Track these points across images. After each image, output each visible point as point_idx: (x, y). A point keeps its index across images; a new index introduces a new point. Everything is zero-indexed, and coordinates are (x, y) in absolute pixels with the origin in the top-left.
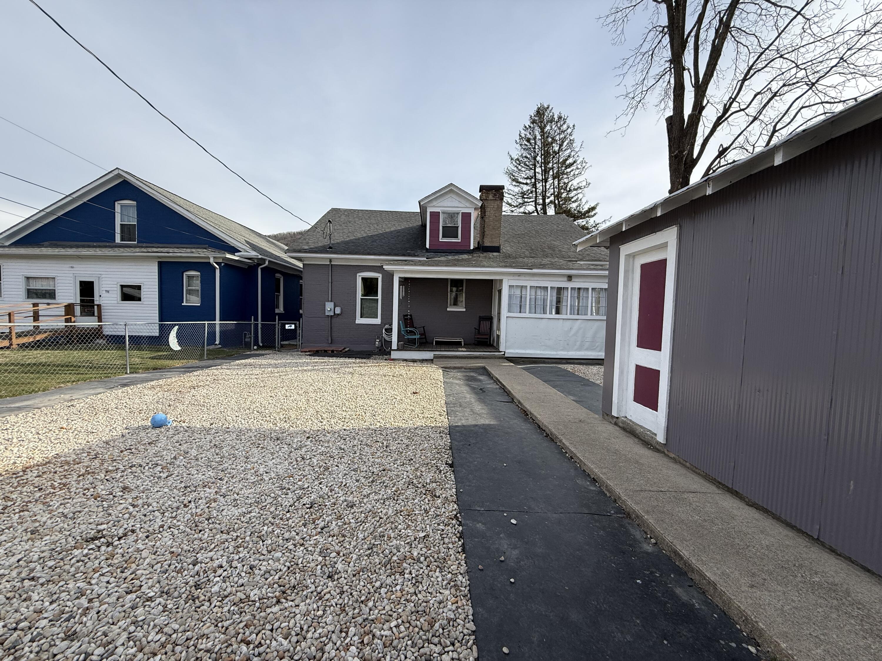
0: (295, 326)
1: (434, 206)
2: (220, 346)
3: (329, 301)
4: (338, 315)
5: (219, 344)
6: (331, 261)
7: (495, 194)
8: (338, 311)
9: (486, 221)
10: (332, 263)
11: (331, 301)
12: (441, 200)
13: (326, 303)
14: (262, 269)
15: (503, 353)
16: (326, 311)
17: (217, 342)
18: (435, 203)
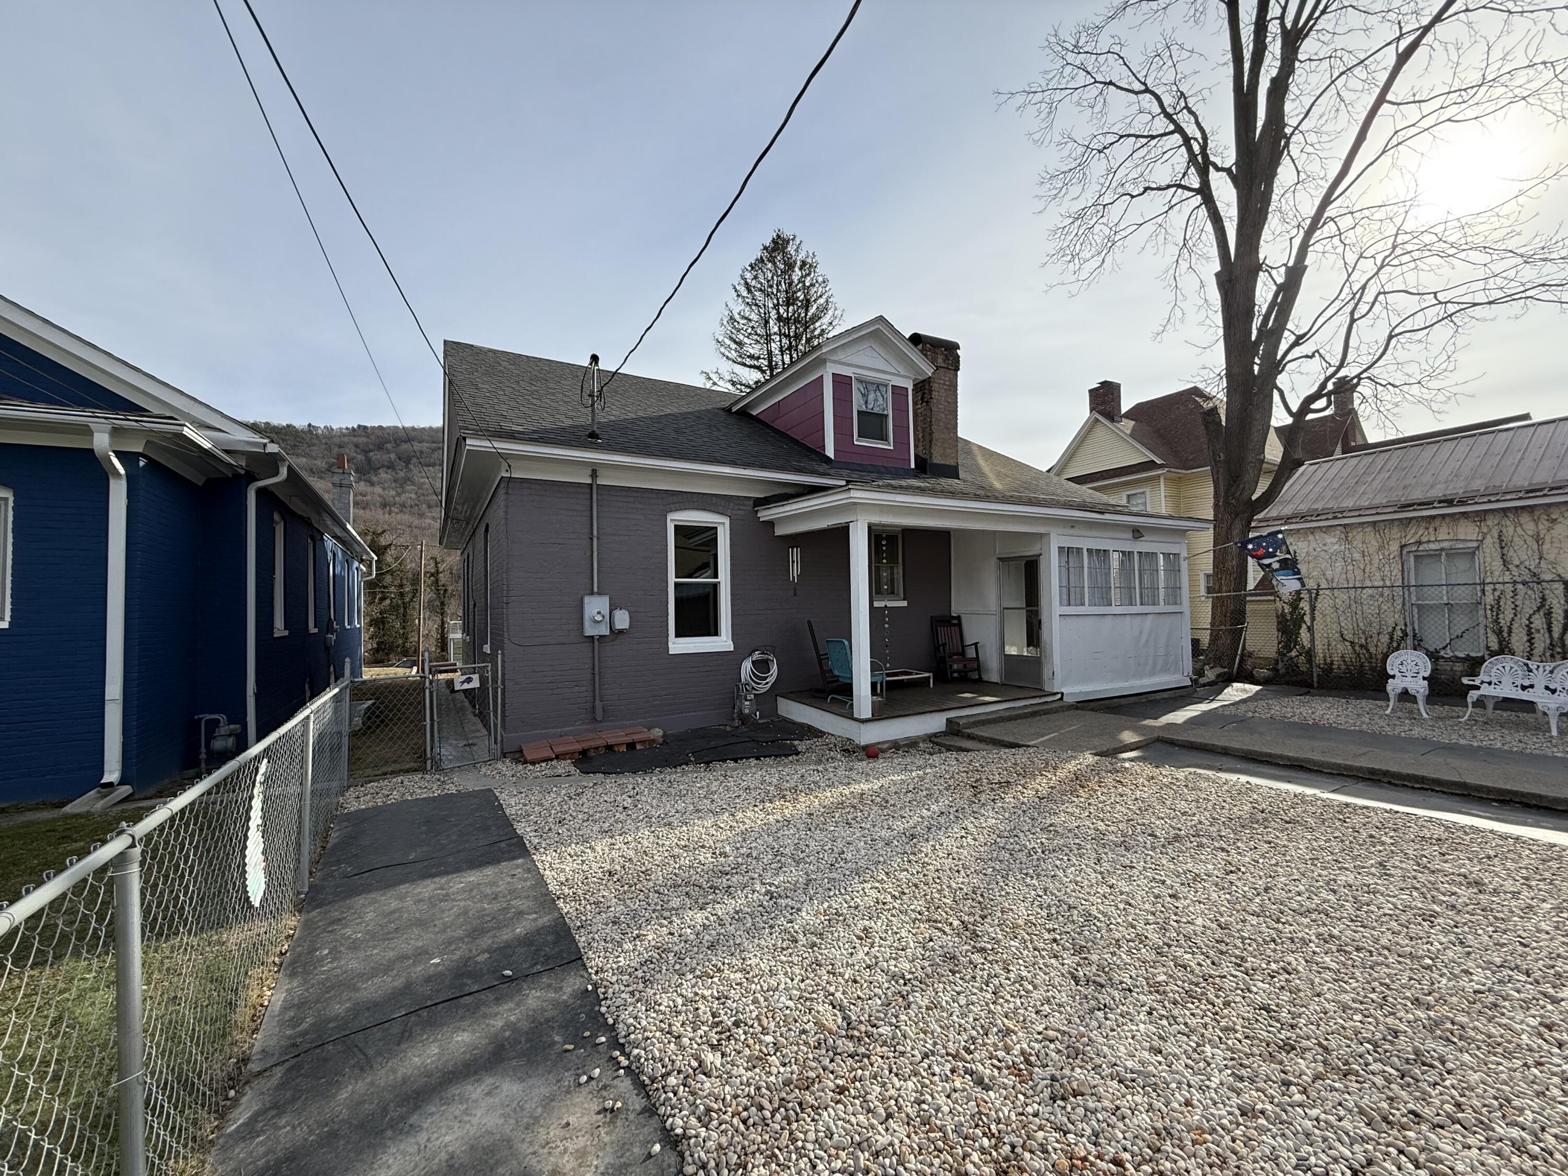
0: (483, 680)
1: (839, 362)
2: (126, 790)
3: (592, 593)
4: (621, 632)
5: (122, 782)
6: (594, 474)
7: (946, 356)
8: (622, 620)
9: (934, 409)
10: (600, 481)
11: (599, 594)
12: (853, 350)
13: (587, 599)
14: (260, 492)
15: (1059, 696)
16: (587, 623)
17: (112, 775)
18: (841, 356)
